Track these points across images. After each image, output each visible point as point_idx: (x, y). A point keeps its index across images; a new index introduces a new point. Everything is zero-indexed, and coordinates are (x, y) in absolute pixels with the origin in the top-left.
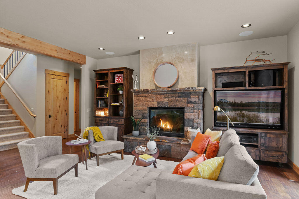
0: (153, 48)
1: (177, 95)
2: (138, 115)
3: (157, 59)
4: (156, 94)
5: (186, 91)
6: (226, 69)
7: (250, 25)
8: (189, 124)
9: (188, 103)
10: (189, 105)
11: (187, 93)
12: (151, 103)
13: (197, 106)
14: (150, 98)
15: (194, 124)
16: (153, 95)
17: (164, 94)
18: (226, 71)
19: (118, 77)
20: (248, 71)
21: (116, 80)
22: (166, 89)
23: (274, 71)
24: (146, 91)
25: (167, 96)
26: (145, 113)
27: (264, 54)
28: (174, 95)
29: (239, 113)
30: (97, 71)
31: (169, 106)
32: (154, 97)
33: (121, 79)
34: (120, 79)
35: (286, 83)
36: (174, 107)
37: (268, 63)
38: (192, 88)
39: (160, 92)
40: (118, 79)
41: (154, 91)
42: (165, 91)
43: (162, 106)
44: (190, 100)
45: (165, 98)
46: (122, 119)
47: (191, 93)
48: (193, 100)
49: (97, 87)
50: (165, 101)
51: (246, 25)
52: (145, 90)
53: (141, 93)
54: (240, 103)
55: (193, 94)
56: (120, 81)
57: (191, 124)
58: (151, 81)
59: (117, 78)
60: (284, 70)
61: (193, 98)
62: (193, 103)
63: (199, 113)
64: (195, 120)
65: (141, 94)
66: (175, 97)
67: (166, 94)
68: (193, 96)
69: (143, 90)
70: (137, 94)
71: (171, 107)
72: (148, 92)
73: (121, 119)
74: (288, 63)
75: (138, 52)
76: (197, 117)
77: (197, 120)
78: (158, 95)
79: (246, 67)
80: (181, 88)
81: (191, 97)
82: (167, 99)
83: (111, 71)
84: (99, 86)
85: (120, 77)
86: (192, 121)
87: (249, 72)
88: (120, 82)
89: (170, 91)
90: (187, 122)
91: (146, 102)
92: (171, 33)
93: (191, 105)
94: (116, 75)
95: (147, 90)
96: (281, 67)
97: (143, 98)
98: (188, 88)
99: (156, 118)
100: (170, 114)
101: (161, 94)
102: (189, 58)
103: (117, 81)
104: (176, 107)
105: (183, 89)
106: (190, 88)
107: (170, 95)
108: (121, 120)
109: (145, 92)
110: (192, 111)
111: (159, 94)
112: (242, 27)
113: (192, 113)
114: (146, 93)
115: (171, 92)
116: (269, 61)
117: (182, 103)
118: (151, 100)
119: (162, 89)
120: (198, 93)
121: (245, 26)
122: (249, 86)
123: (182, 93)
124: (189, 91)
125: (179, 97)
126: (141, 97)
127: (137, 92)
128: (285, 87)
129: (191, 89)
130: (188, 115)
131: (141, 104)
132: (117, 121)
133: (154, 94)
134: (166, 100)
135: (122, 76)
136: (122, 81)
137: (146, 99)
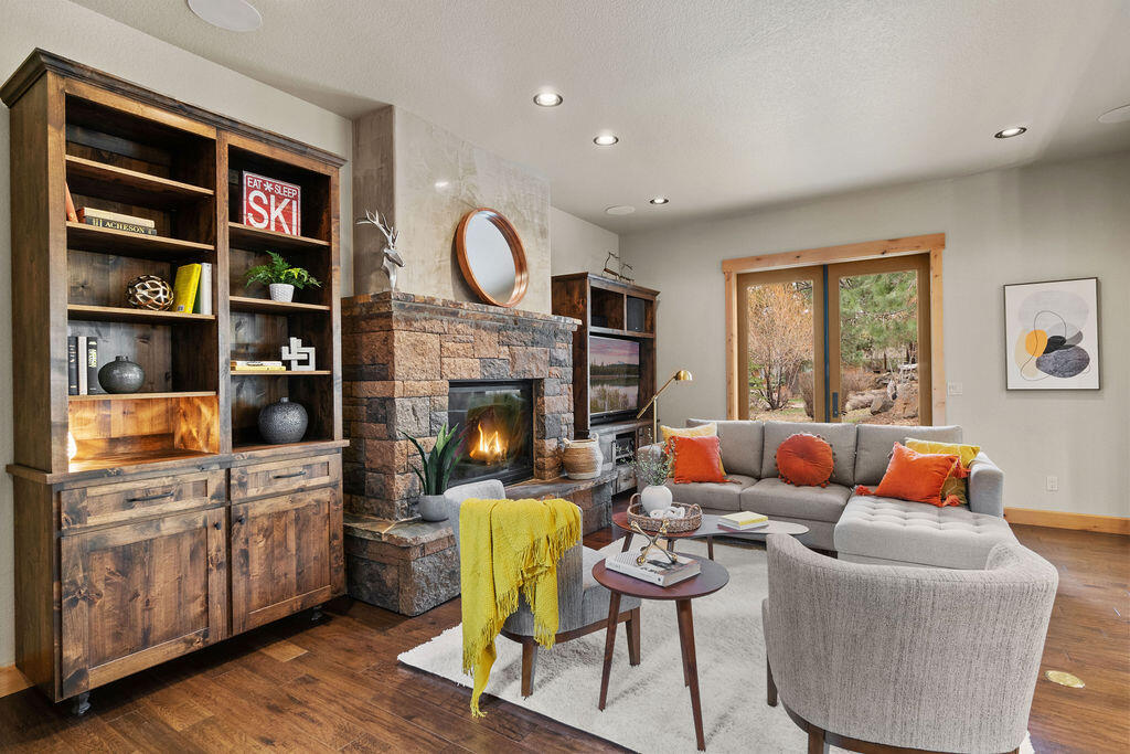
1: (529, 336)
4: (477, 327)
7: (666, 201)
11: (547, 333)
12: (460, 360)
14: (460, 341)
17: (499, 330)
19: (268, 194)
20: (626, 296)
21: (250, 209)
24: (453, 310)
25: (507, 337)
26: (440, 408)
28: (524, 336)
31: (511, 375)
32: (472, 338)
33: (287, 214)
34: (276, 213)
36: (522, 376)
40: (267, 209)
41: (474, 315)
42: (504, 321)
43: (494, 374)
45: (503, 344)
48: (560, 354)
50: (500, 358)
51: (659, 201)
53: (426, 314)
56: (277, 220)
59: (258, 200)
61: (560, 348)
65: (426, 320)
66: (526, 344)
67: (506, 329)
69: (445, 303)
70: (406, 319)
71: (515, 377)
72: (456, 314)
82: (507, 349)
84: (89, 212)
85: (279, 199)
88: (279, 227)
91: (444, 359)
94: (250, 179)
95: (456, 305)
97: (433, 341)
101: (492, 330)
103: (259, 218)
107: (514, 334)
108: (325, 464)
111: (485, 329)
114: (444, 318)
115: (519, 325)
117: (539, 364)
118: (461, 348)
119: (496, 308)
125: (534, 344)
126: (425, 336)
131: (426, 366)
133: (469, 326)
134: (504, 352)
135: (296, 198)
136: (294, 229)
137: (447, 345)
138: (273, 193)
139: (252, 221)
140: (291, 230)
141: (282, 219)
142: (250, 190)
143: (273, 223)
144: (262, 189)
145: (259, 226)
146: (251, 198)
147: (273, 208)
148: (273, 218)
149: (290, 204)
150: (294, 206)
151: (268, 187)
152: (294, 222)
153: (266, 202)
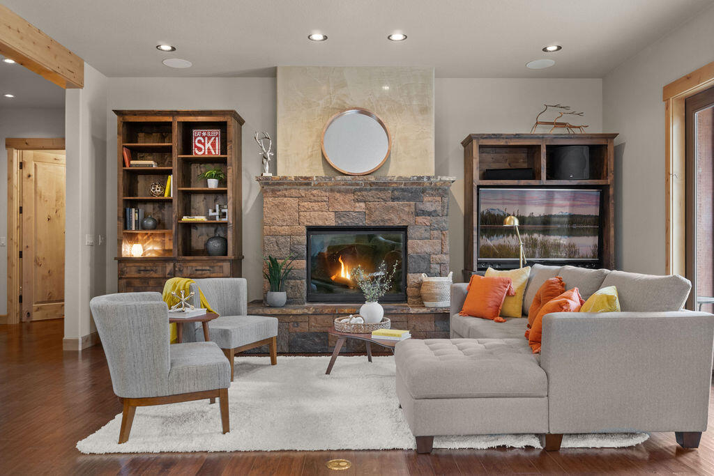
0: (319, 67)
1: (389, 194)
2: (276, 248)
3: (329, 96)
4: (332, 190)
5: (413, 184)
6: (503, 138)
7: (559, 48)
8: (419, 267)
9: (417, 215)
10: (420, 219)
11: (413, 190)
12: (316, 214)
13: (438, 222)
14: (315, 201)
15: (432, 266)
16: (324, 193)
17: (354, 192)
18: (502, 143)
19: (204, 138)
20: (545, 146)
21: (196, 146)
22: (361, 178)
23: (592, 148)
24: (305, 182)
25: (363, 196)
26: (298, 243)
27: (569, 111)
28: (382, 195)
29: (526, 239)
30: (126, 114)
31: (367, 223)
32: (325, 199)
33: (213, 145)
34: (208, 145)
35: (611, 174)
36: (382, 224)
37: (577, 131)
38: (429, 178)
39: (343, 185)
40: (204, 144)
41: (326, 183)
42: (358, 184)
43: (349, 222)
44: (421, 206)
45: (358, 201)
46: (224, 264)
47: (423, 191)
48: (429, 207)
49: (124, 166)
50: (356, 211)
51: (552, 48)
52: (301, 177)
53: (285, 186)
54: (529, 217)
55: (427, 193)
56: (209, 149)
57: (424, 265)
58: (312, 155)
59: (200, 142)
60: (608, 147)
61: (429, 201)
62: (430, 214)
63: (443, 238)
64: (434, 256)
65: (286, 189)
66: (384, 200)
67: (360, 190)
68: (430, 199)
69: (296, 178)
70: (273, 191)
71: (372, 225)
72: (308, 184)
73: (220, 264)
74: (615, 135)
75: (272, 73)
76: (438, 248)
77: (439, 256)
78: (338, 194)
79: (542, 137)
80: (401, 177)
81: (425, 199)
82: (363, 205)
83: (182, 119)
84: (132, 162)
85: (209, 138)
86: (426, 259)
87: (548, 147)
88: (209, 152)
89: (372, 184)
90: (415, 262)
91: (301, 213)
92: (397, 36)
93: (425, 221)
94: (196, 132)
95: (306, 178)
96: (602, 142)
97: (293, 202)
98: (420, 178)
99: (326, 257)
100: (365, 243)
101: (347, 192)
102: (415, 103)
103: (200, 149)
104: (387, 224)
105: (406, 179)
106: (423, 177)
107: (370, 194)
108: (221, 267)
109: (301, 184)
110: (427, 235)
111: (339, 191)
112: (545, 50)
113: (427, 238)
114: (301, 187)
115: (374, 187)
116: (579, 127)
117: (401, 215)
118: (316, 206)
119: (349, 177)
120: (440, 191)
121: (550, 48)
122: (547, 179)
123: (403, 189)
124: (419, 184)
125: (393, 200)
126: (285, 199)
127: (273, 184)
128: (609, 181)
129: (425, 180)
130: (417, 246)
131: (287, 217)
132: (204, 268)
133: (325, 191)
134: (360, 207)
135: (218, 136)
136: (217, 151)
137: (303, 204)
138: (206, 136)
139: (197, 152)
140: (215, 152)
141: (211, 147)
142: (196, 138)
143: (206, 151)
144: (201, 136)
145: (200, 153)
146: (196, 141)
147: (206, 144)
148: (206, 149)
149: (215, 139)
150: (217, 140)
151: (204, 134)
152: (217, 147)
153: (203, 141)
